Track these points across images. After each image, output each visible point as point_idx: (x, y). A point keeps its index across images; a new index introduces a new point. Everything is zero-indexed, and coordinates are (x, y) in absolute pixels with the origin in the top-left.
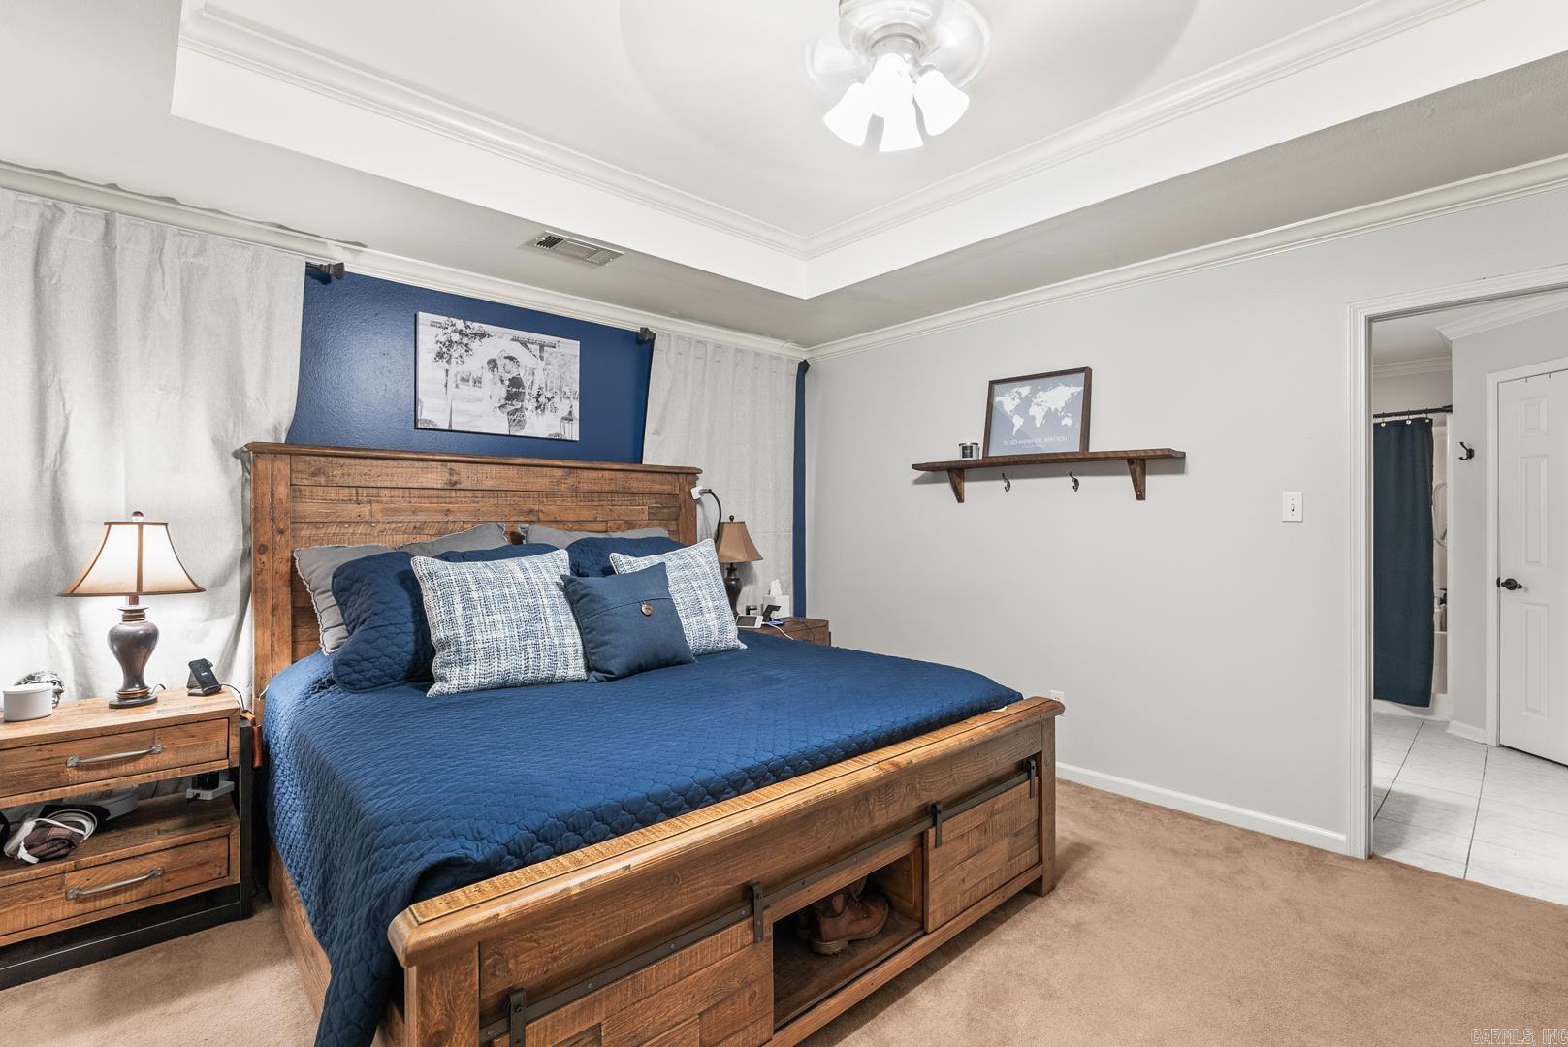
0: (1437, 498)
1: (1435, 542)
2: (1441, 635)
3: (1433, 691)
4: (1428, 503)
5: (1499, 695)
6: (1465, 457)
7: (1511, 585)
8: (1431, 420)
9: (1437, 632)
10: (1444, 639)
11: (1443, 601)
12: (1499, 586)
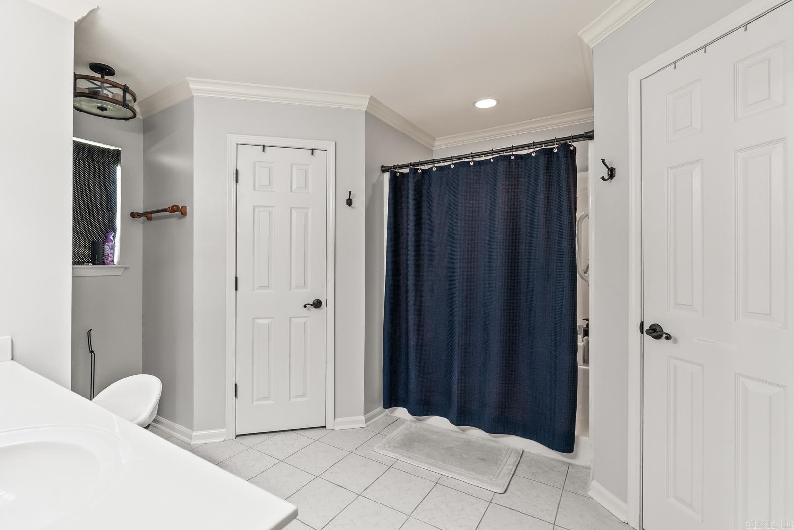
0: (580, 229)
1: (578, 275)
2: (584, 369)
3: (576, 434)
4: (572, 236)
5: (642, 467)
6: (606, 177)
7: (656, 332)
8: (575, 148)
9: (581, 367)
10: (586, 372)
11: (586, 333)
12: (642, 332)
